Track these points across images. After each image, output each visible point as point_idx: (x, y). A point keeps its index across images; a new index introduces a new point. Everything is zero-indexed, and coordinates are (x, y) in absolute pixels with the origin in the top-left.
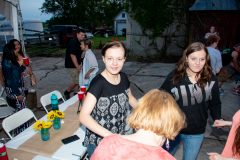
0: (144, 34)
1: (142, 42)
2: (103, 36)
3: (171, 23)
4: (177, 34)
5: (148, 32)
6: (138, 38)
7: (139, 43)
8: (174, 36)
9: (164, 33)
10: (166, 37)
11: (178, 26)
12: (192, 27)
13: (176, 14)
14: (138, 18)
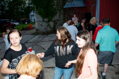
0: (44, 21)
1: (43, 25)
2: (24, 24)
3: (56, 14)
4: (59, 19)
5: (46, 20)
6: (41, 23)
7: (42, 25)
8: (58, 20)
9: (53, 20)
10: (54, 21)
11: (59, 16)
12: (66, 16)
13: (58, 10)
14: (40, 13)
